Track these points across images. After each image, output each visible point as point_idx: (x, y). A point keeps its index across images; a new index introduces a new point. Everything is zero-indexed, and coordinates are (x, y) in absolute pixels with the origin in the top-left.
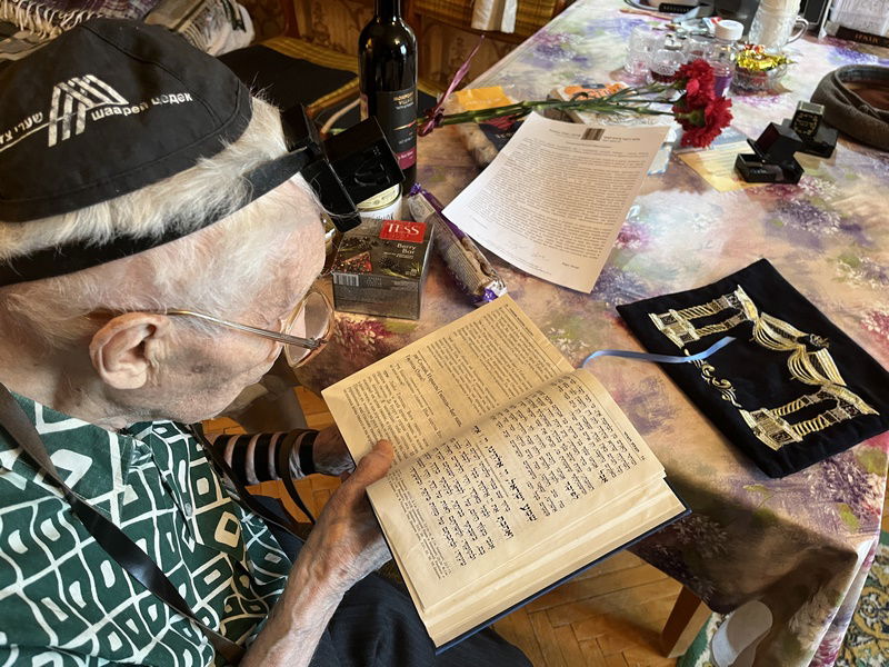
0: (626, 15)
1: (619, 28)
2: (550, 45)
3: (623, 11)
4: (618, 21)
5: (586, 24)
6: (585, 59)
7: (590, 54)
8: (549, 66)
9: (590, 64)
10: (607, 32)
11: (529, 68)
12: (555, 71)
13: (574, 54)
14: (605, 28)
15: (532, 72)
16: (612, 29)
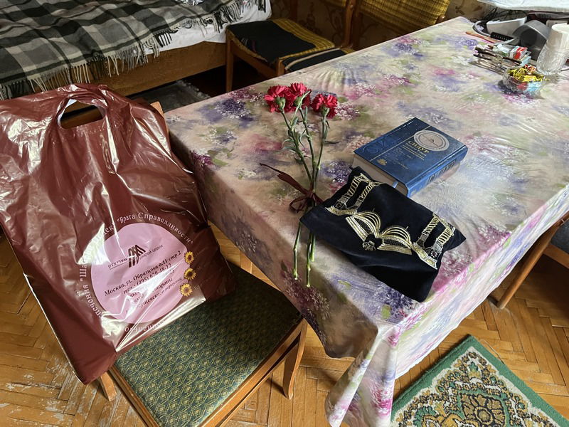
2: (406, 44)
3: (467, 33)
7: (427, 53)
10: (448, 43)
13: (417, 51)
14: (447, 40)
16: (452, 42)
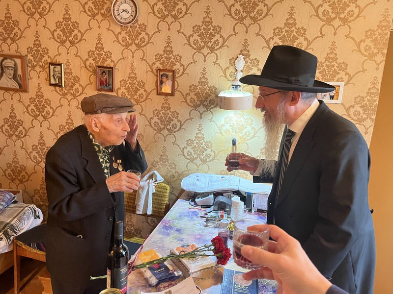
0: (190, 210)
1: (189, 216)
4: (188, 212)
5: (178, 215)
6: (180, 230)
8: (168, 234)
9: (182, 232)
11: (161, 236)
12: (171, 237)
15: (162, 238)
